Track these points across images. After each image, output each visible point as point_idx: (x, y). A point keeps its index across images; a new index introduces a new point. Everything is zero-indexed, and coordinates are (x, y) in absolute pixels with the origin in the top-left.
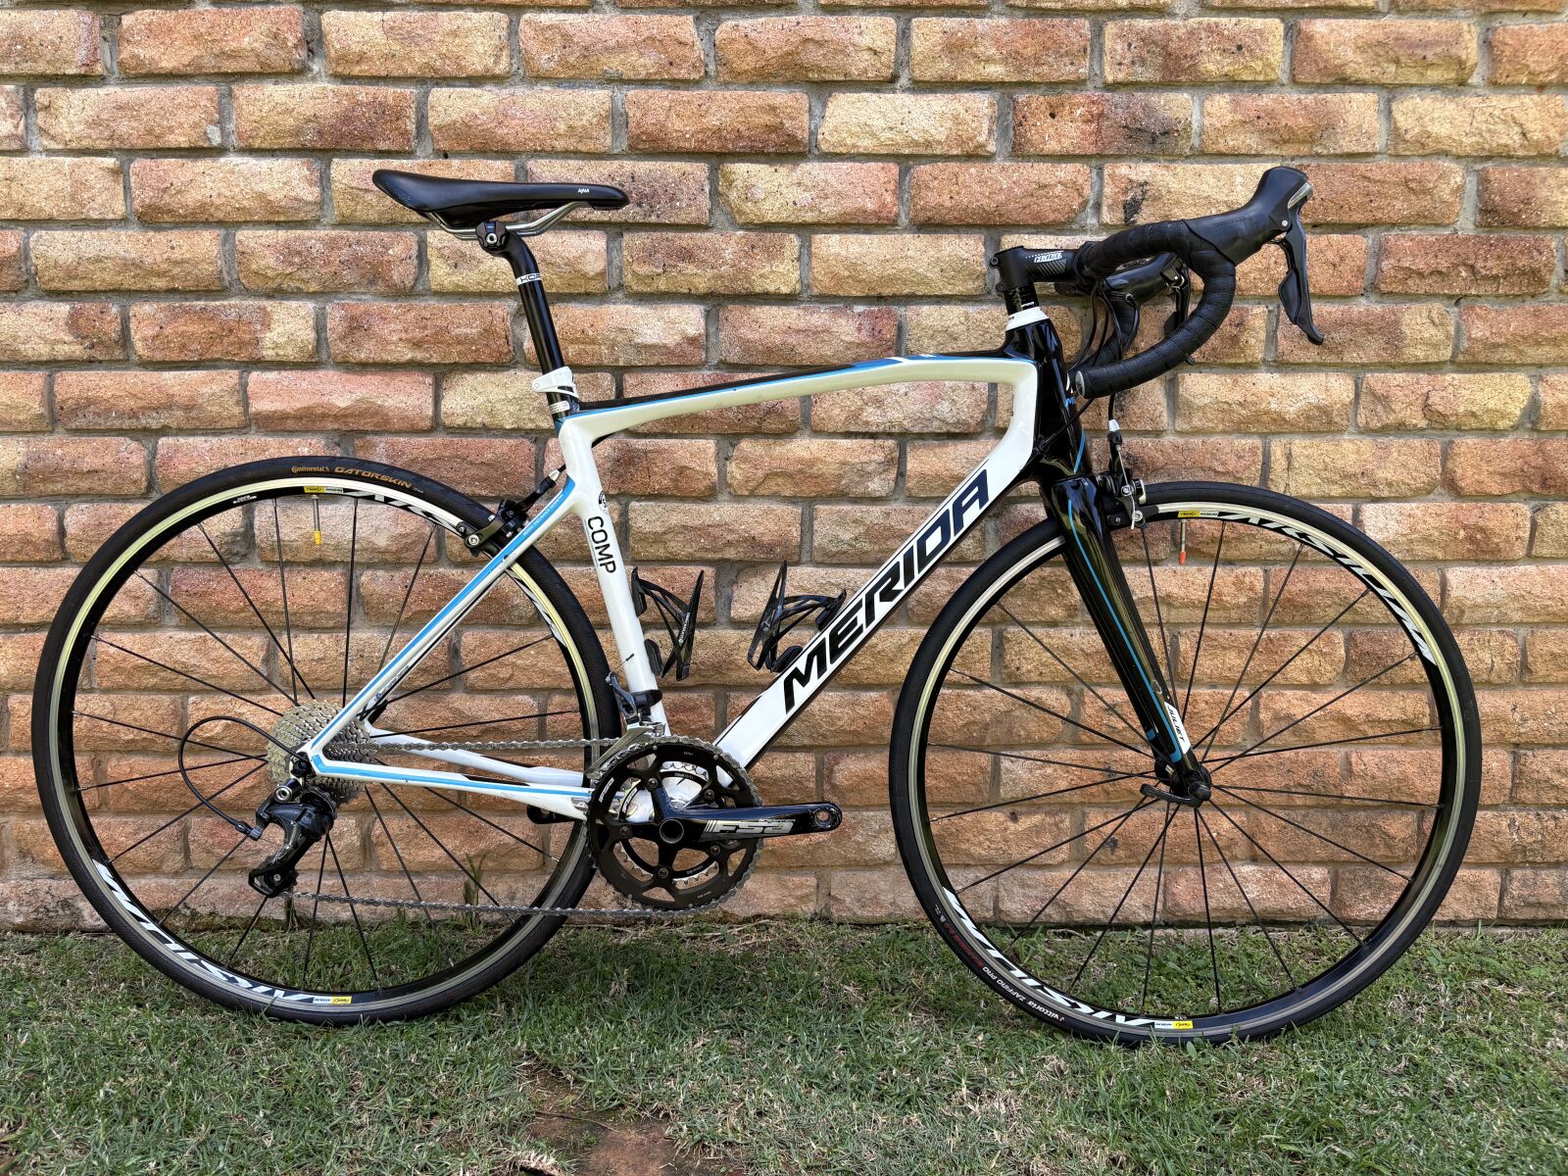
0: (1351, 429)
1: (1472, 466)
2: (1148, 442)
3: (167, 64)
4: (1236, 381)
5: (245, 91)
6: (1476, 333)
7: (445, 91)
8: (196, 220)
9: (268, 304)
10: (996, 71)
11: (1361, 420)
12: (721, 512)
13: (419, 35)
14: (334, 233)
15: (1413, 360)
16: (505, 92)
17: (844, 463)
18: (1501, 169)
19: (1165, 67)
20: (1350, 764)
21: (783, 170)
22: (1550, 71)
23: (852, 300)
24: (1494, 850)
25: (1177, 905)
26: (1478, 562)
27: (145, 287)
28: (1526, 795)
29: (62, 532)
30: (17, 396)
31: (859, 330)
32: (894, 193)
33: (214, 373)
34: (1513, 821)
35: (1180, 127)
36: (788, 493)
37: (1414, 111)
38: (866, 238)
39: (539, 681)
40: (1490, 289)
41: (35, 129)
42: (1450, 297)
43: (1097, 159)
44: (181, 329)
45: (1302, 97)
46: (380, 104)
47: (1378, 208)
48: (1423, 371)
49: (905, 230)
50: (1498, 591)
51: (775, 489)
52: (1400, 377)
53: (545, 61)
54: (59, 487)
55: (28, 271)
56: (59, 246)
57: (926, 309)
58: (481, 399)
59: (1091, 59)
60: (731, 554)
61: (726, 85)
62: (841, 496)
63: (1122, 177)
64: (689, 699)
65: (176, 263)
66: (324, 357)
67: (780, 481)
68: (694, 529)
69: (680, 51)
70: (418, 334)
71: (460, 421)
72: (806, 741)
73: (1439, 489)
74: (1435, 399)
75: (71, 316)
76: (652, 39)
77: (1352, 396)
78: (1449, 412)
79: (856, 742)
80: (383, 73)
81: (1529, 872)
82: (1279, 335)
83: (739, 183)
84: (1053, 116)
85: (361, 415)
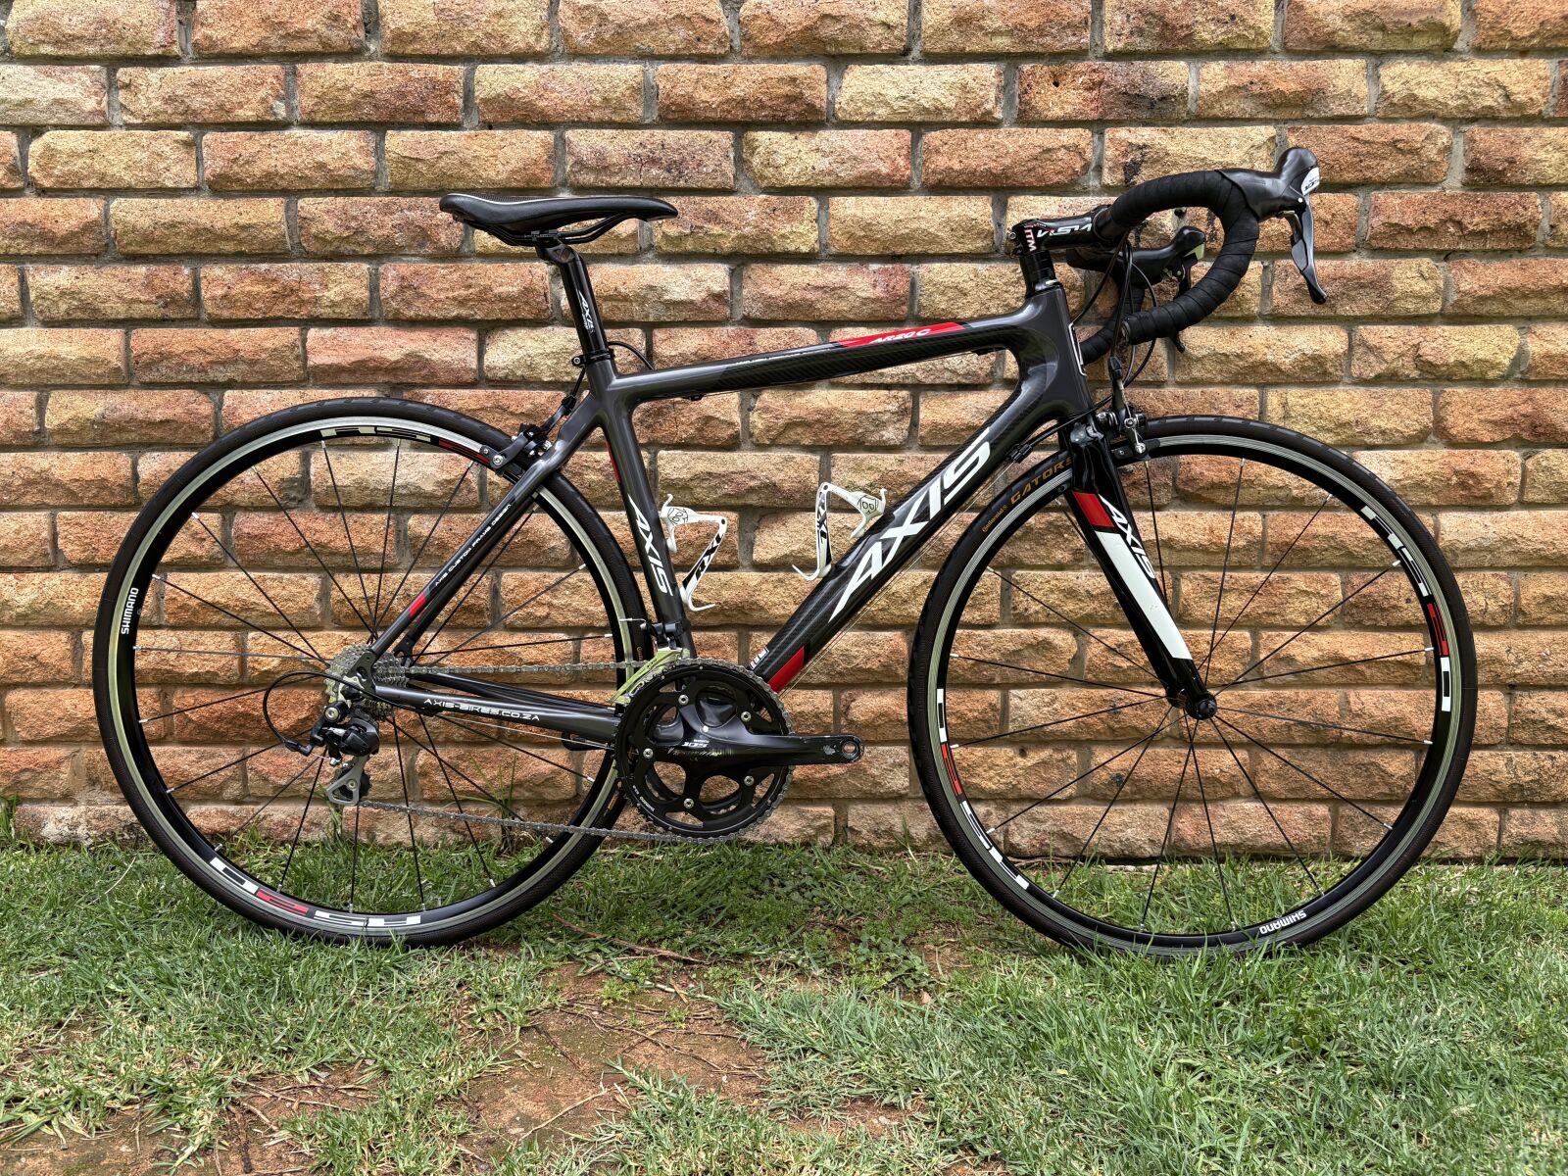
0: (1346, 380)
1: (1463, 414)
2: (1150, 392)
3: (238, 44)
4: (1233, 334)
5: (307, 69)
6: (1465, 287)
7: (491, 67)
8: (264, 188)
9: (326, 265)
10: (1002, 43)
11: (1355, 371)
12: (744, 460)
13: (468, 17)
14: (387, 199)
15: (1403, 313)
16: (545, 68)
17: (859, 413)
18: (1487, 129)
19: (1161, 36)
20: (1348, 702)
21: (803, 137)
22: (1532, 37)
23: (865, 259)
24: (1491, 789)
25: (1182, 839)
26: (1471, 508)
27: (215, 251)
28: (1523, 735)
29: (136, 476)
30: (94, 351)
31: (875, 286)
32: (907, 157)
33: (276, 330)
34: (1510, 760)
35: (1176, 93)
36: (806, 442)
37: (1400, 76)
38: (880, 200)
39: (574, 619)
40: (1478, 245)
41: (116, 106)
42: (1439, 252)
43: (1098, 125)
44: (248, 289)
45: (1294, 63)
46: (431, 79)
47: (1368, 167)
48: (1414, 324)
49: (918, 192)
50: (1490, 535)
51: (795, 437)
52: (1391, 330)
53: (582, 37)
54: (133, 436)
55: (108, 235)
56: (137, 212)
57: (937, 266)
58: (522, 353)
59: (1093, 31)
60: (753, 500)
61: (750, 59)
62: (857, 445)
63: (1121, 142)
64: (714, 638)
65: (244, 228)
66: (377, 315)
67: (800, 430)
68: (719, 476)
69: (707, 28)
70: (463, 292)
71: (501, 374)
72: (824, 679)
73: (1432, 437)
74: (1428, 351)
75: (147, 277)
76: (680, 17)
77: (1346, 348)
78: (1439, 362)
79: (872, 680)
80: (434, 52)
81: (1527, 812)
82: (1274, 289)
83: (761, 149)
84: (1056, 84)
85: (410, 369)
